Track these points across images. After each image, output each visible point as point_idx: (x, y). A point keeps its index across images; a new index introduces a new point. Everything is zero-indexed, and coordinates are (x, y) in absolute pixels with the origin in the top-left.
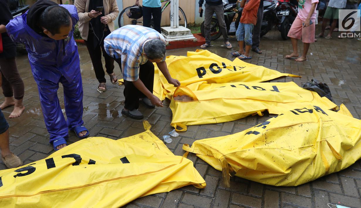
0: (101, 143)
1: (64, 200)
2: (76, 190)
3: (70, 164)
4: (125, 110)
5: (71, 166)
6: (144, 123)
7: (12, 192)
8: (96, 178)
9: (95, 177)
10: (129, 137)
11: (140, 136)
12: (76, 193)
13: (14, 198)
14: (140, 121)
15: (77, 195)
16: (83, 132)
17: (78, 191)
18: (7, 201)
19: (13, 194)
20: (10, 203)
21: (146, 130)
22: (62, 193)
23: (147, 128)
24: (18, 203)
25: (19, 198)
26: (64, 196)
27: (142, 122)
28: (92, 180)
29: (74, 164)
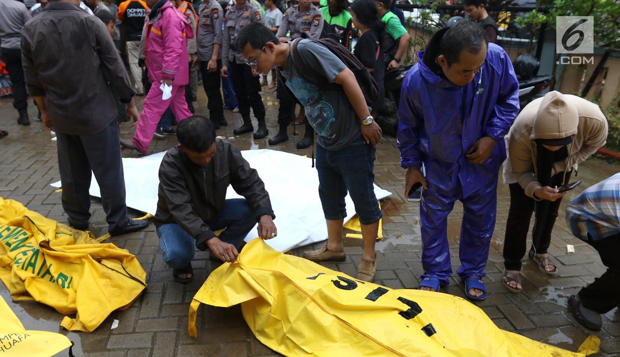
0: (470, 317)
1: (354, 345)
2: (373, 344)
3: (396, 309)
4: (576, 299)
5: (397, 312)
6: (588, 339)
7: (311, 292)
8: (407, 350)
9: (407, 347)
10: (534, 341)
11: (555, 352)
12: (370, 348)
13: (309, 299)
14: (586, 331)
15: (371, 351)
16: (476, 290)
17: (375, 348)
18: (301, 297)
19: (311, 294)
20: (302, 302)
21: (580, 352)
22: (357, 336)
23: (584, 349)
24: (308, 307)
25: (313, 302)
26: (356, 340)
27: (587, 335)
28: (401, 348)
29: (402, 313)
